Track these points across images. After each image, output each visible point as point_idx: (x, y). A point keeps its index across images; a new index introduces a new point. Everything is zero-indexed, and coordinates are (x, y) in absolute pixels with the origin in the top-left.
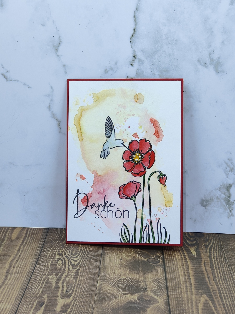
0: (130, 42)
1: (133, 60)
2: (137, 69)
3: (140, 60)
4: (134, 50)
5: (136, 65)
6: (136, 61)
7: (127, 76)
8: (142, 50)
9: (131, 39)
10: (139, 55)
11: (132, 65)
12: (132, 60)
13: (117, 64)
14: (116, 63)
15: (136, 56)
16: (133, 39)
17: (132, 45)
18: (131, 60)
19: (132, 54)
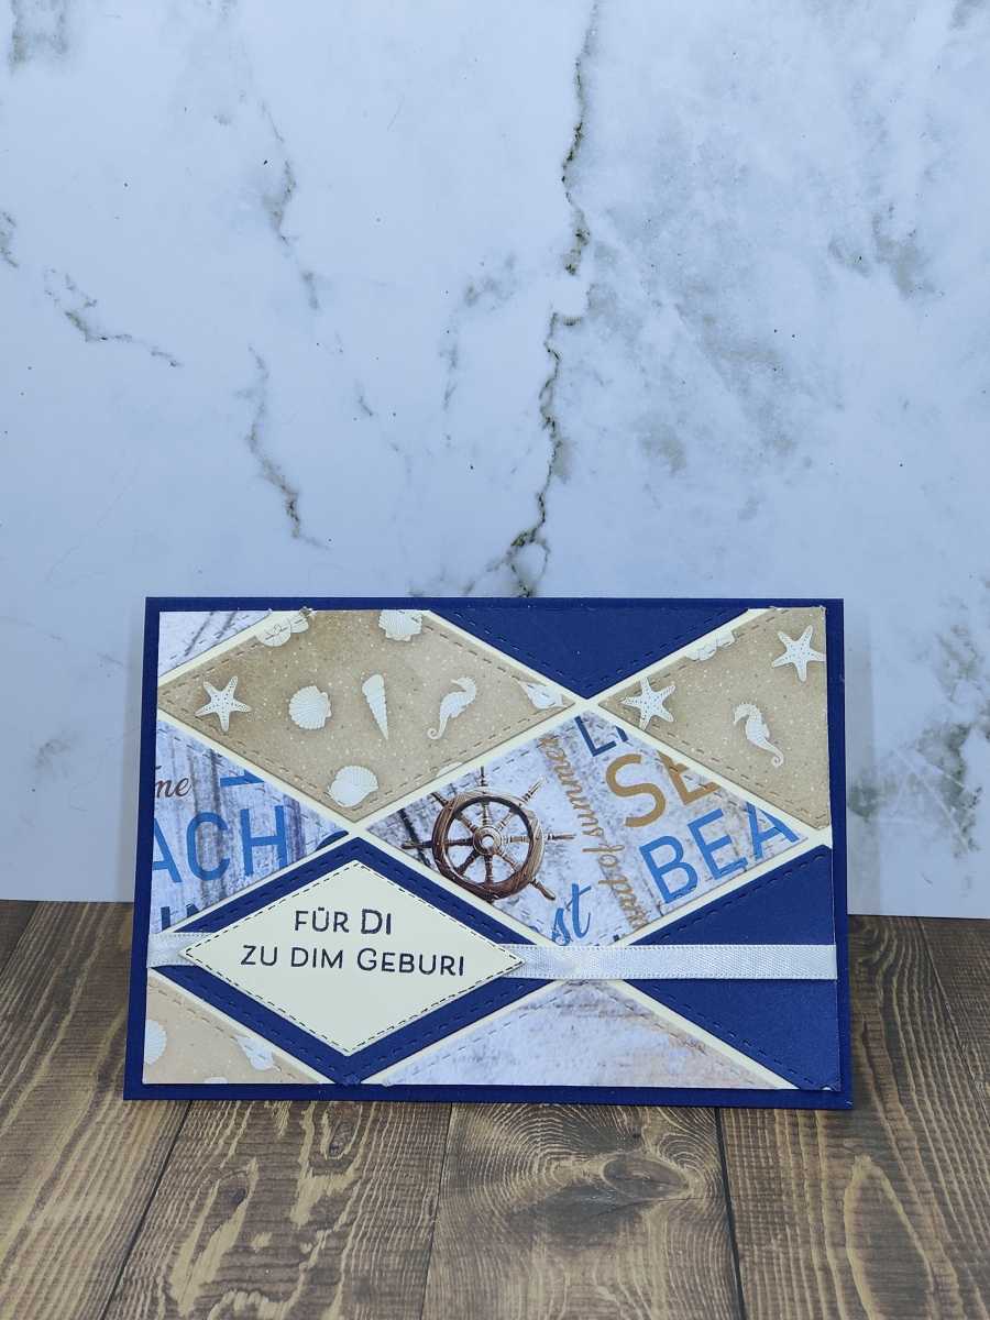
0: (563, 179)
1: (576, 248)
2: (593, 286)
3: (602, 251)
4: (579, 211)
5: (587, 268)
6: (588, 254)
7: (553, 312)
8: (609, 212)
9: (565, 167)
10: (599, 228)
11: (571, 270)
12: (573, 251)
13: (511, 267)
14: (510, 264)
15: (585, 235)
16: (573, 166)
17: (571, 193)
18: (568, 251)
19: (571, 225)
